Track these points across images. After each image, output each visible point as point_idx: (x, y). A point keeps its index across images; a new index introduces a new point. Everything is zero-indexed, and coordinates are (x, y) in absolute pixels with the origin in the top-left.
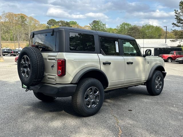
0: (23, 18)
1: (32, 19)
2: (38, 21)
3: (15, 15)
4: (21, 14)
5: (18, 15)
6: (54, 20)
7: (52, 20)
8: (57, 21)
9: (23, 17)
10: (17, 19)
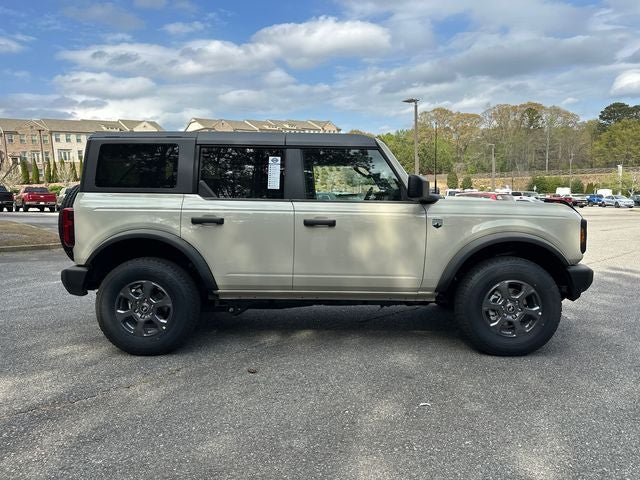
0: (533, 114)
1: (556, 111)
2: (573, 115)
3: (514, 108)
4: (530, 104)
5: (522, 106)
6: (623, 105)
7: (615, 105)
8: (631, 105)
9: (532, 111)
10: (518, 117)
